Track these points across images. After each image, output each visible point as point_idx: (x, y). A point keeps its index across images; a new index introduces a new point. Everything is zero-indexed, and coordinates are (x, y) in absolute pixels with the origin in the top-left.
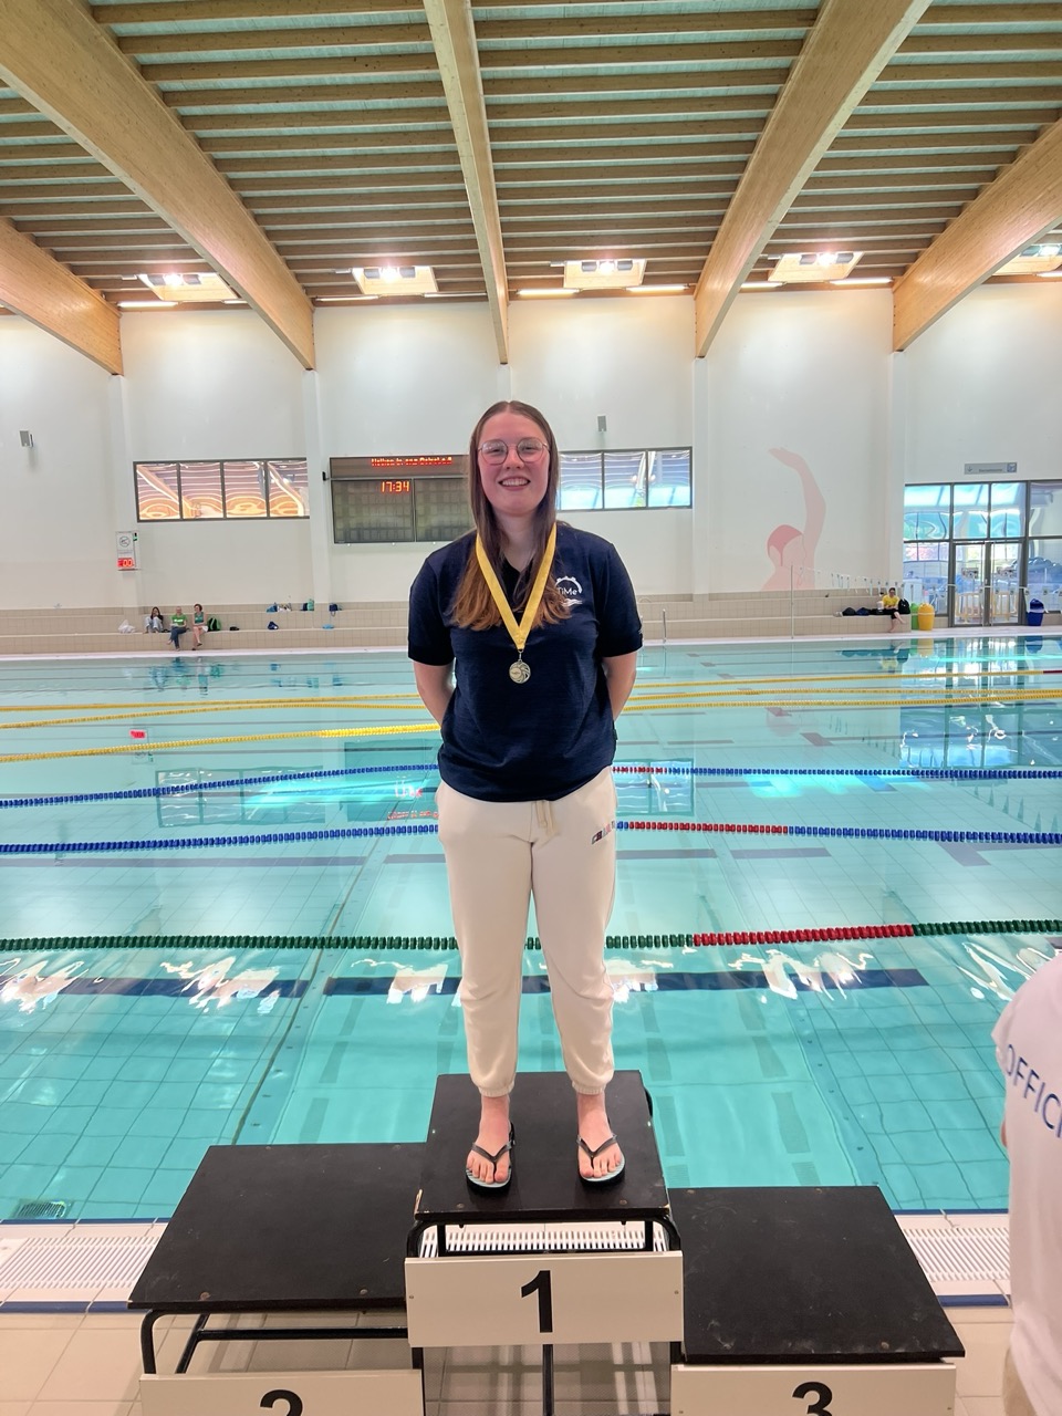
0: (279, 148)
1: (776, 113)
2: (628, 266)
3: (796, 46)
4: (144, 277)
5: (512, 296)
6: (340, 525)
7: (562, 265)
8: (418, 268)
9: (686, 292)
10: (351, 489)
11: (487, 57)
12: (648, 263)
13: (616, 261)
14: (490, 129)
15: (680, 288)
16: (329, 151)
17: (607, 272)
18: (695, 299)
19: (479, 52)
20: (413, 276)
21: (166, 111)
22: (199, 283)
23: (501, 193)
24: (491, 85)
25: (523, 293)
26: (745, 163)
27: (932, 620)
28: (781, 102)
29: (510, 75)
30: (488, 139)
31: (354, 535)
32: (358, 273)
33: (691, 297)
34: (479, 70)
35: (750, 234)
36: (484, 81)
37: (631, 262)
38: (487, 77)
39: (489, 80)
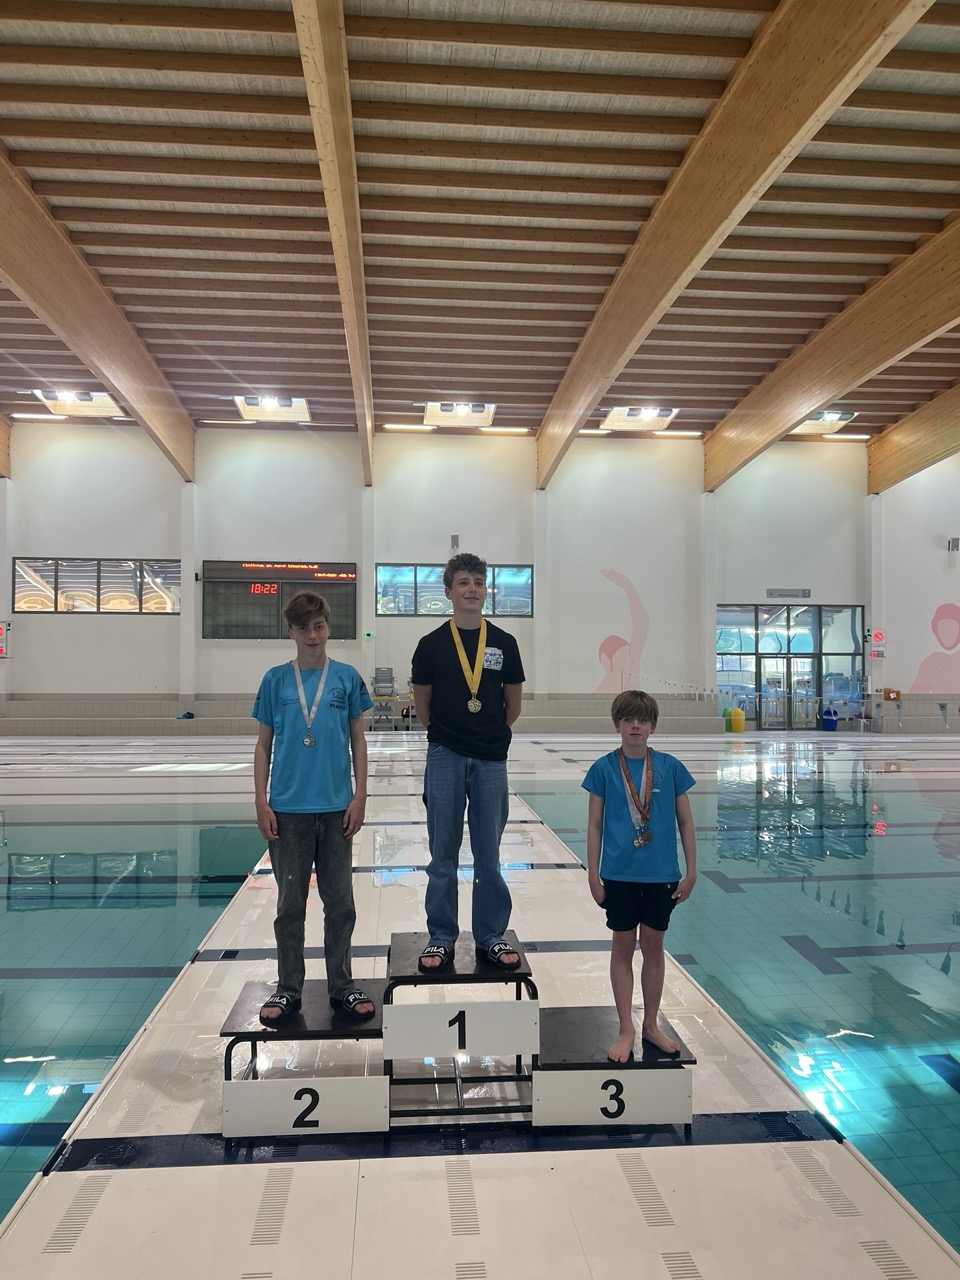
0: (176, 288)
1: (613, 290)
2: (482, 409)
3: (631, 237)
4: (38, 393)
5: (378, 428)
6: (209, 622)
7: (423, 405)
8: (293, 399)
9: (528, 435)
10: (221, 590)
11: (369, 225)
12: (498, 408)
13: (470, 405)
14: (366, 285)
15: (525, 430)
16: (220, 294)
17: (462, 413)
18: (537, 440)
19: (362, 221)
20: (290, 406)
21: (72, 249)
22: (91, 399)
23: (373, 340)
24: (370, 249)
25: (387, 426)
26: (584, 330)
27: (743, 722)
28: (618, 281)
29: (387, 242)
30: (364, 293)
31: (222, 631)
32: (239, 400)
33: (533, 439)
34: (361, 235)
35: (588, 388)
36: (364, 244)
37: (484, 406)
38: (366, 241)
39: (368, 244)
